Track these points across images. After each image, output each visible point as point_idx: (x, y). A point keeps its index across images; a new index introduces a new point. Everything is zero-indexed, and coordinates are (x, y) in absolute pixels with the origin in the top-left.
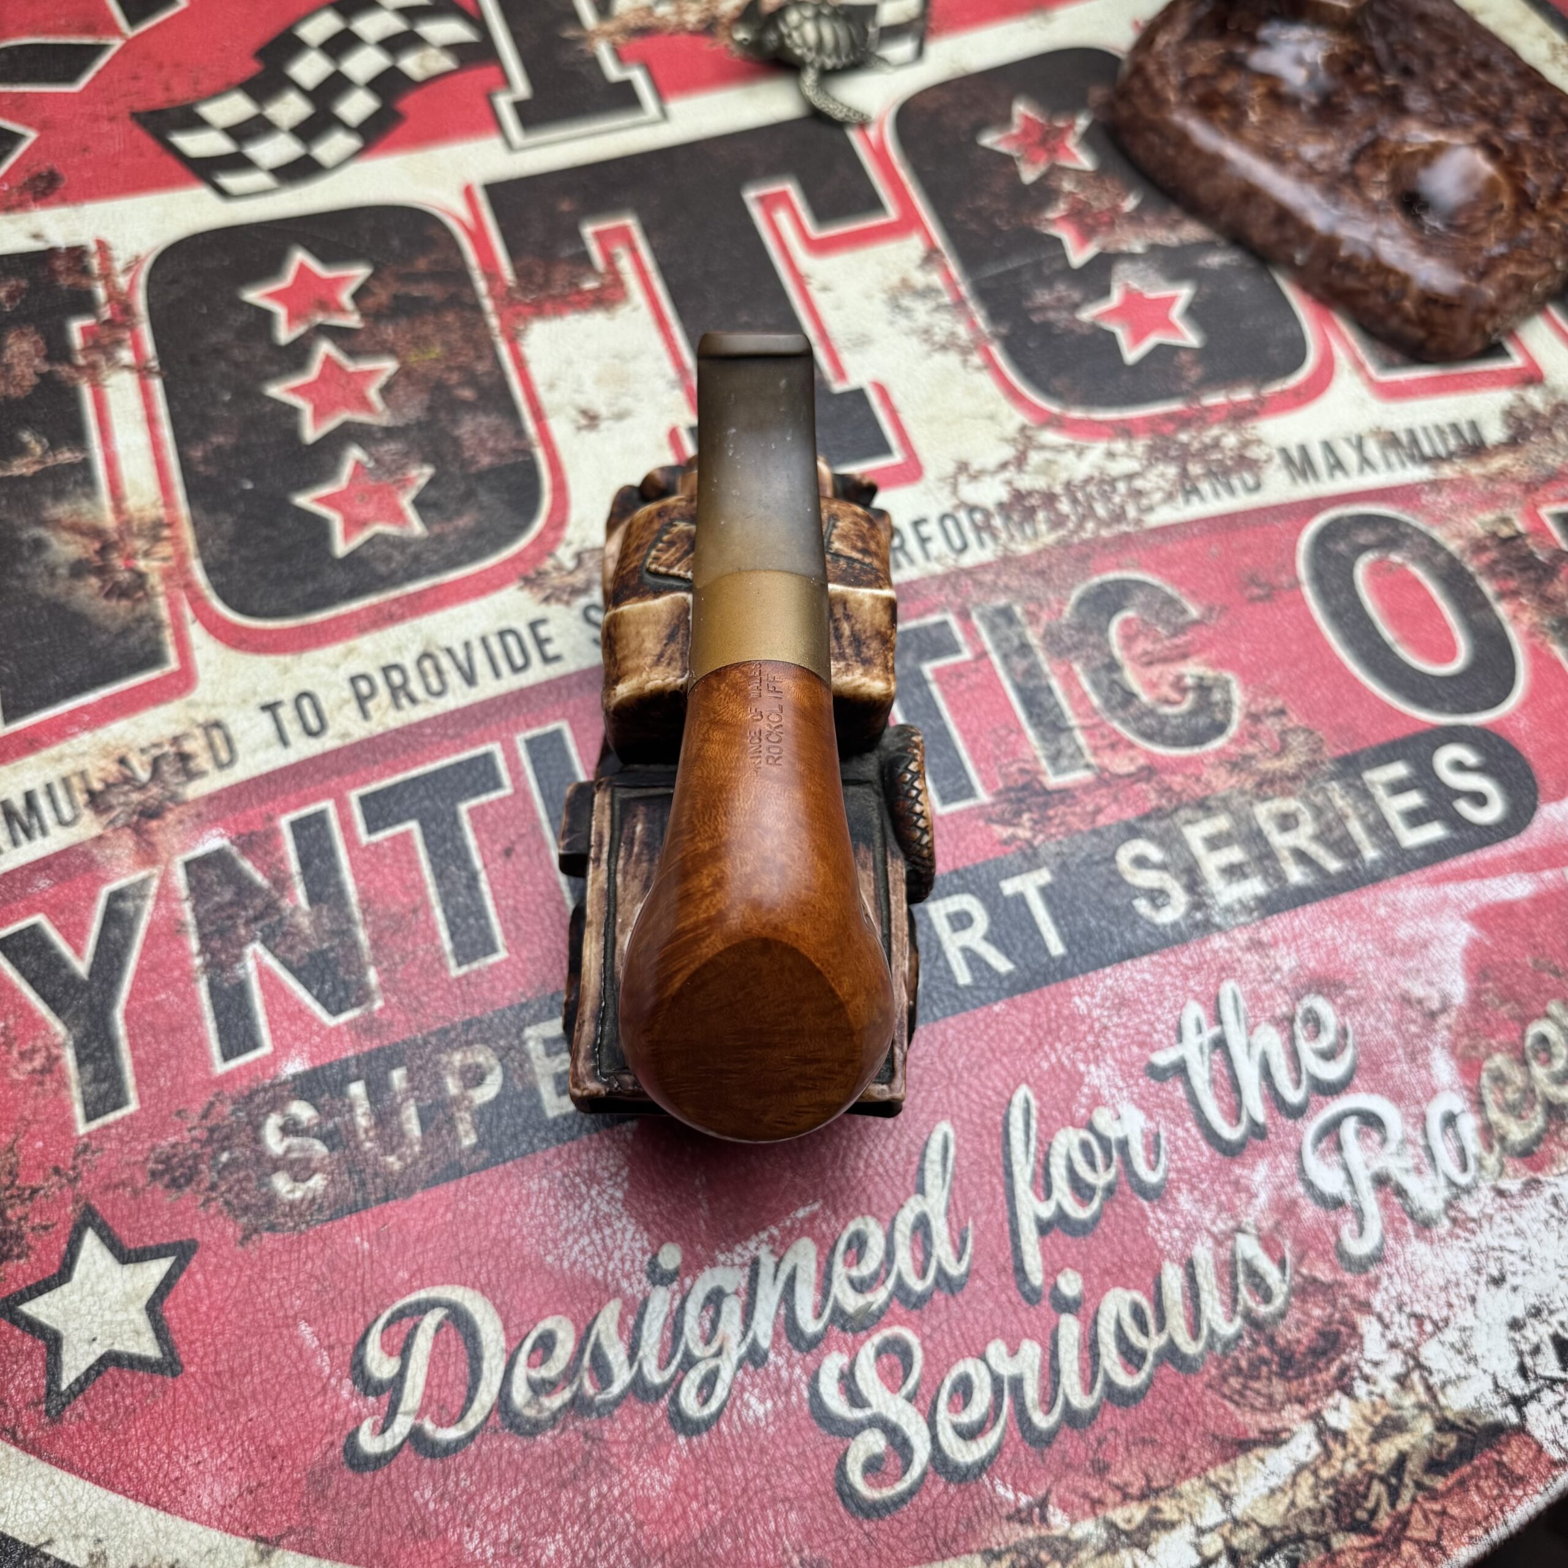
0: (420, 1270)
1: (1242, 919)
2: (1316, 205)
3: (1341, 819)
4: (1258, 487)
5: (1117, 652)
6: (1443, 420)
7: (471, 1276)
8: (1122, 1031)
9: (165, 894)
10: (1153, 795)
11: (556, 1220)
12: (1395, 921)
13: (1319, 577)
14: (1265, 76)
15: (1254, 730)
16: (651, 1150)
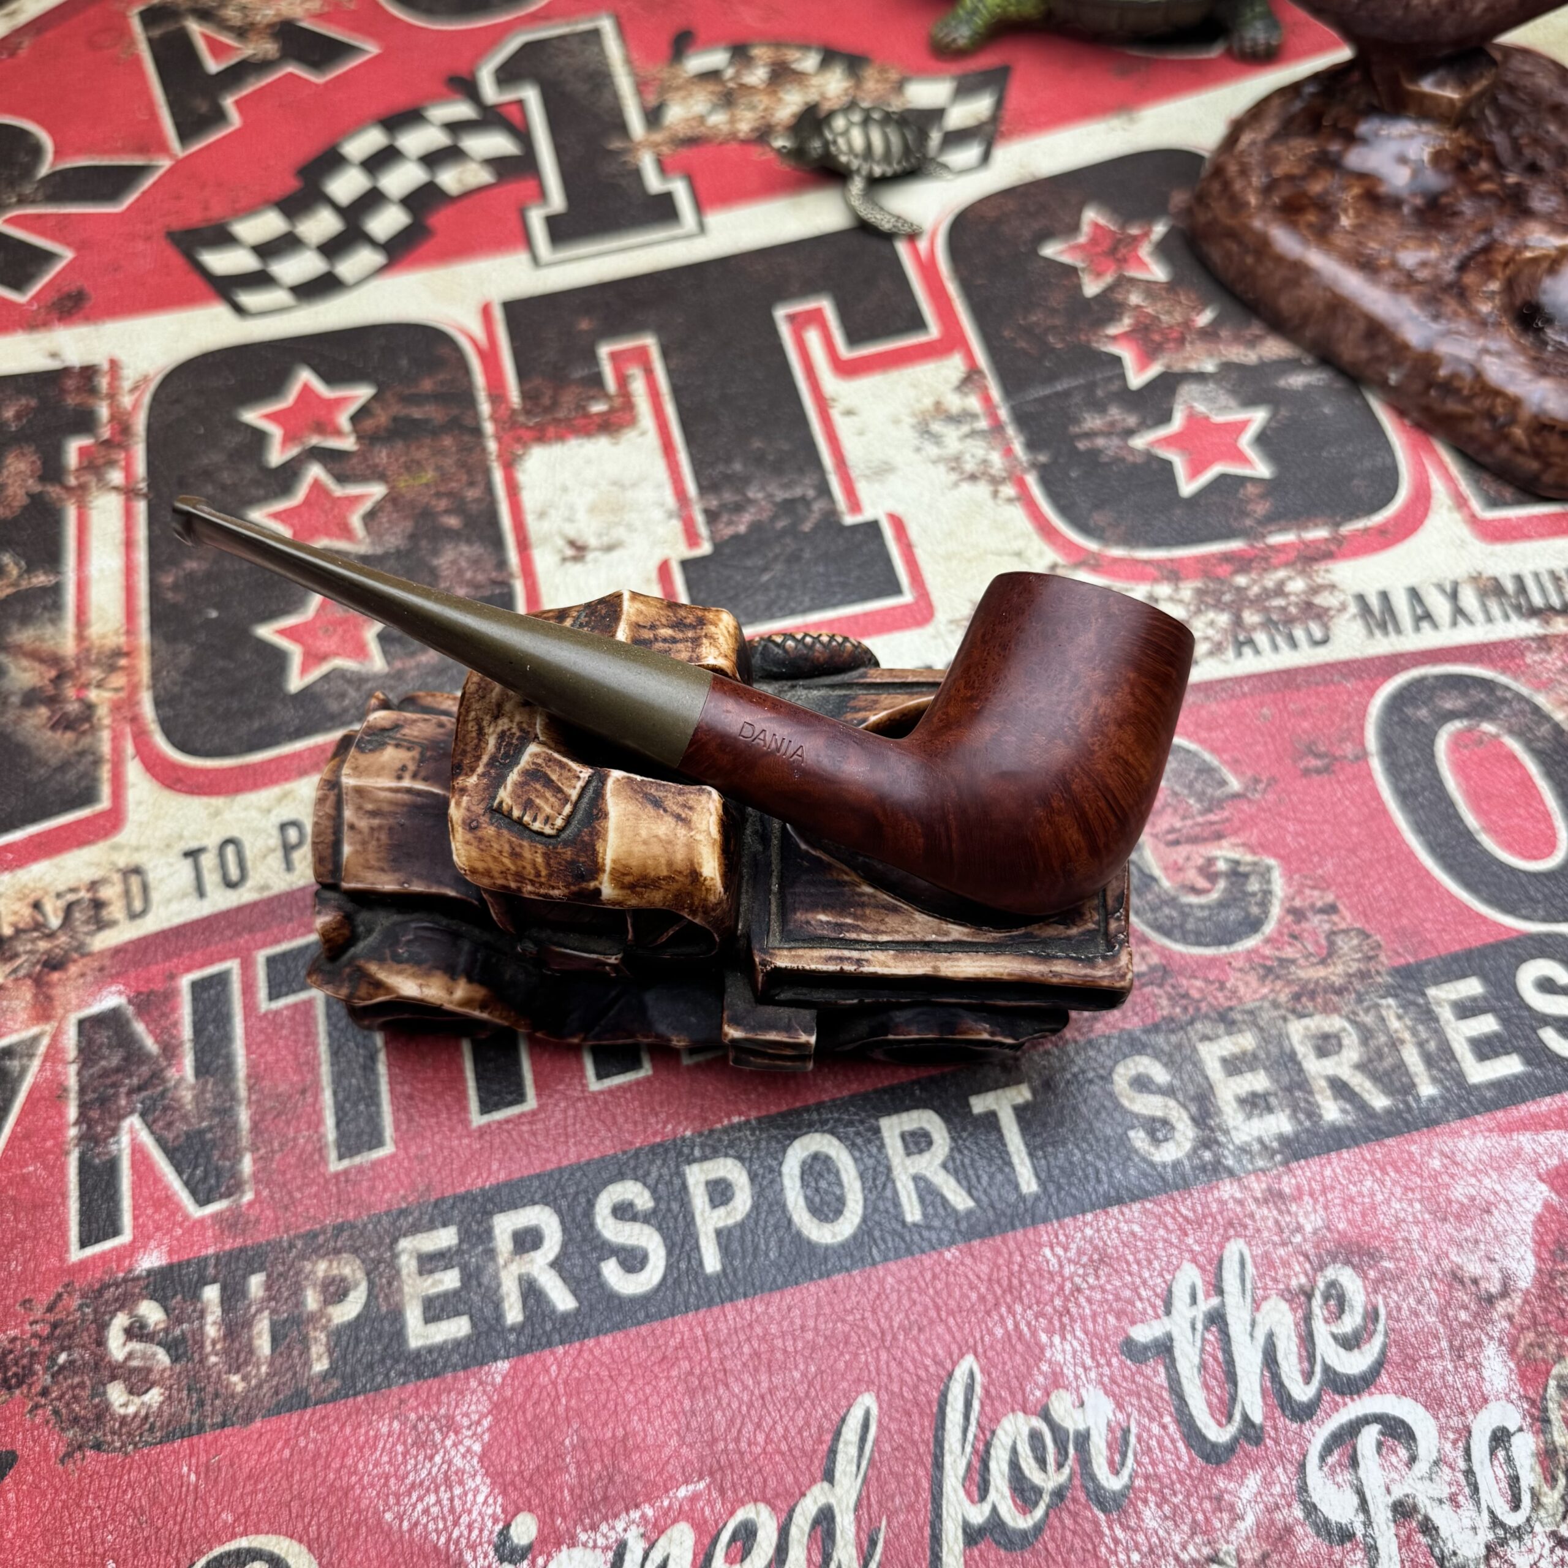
0: (246, 1513)
1: (1260, 1163)
2: (1412, 318)
3: (1395, 1044)
4: (1325, 641)
6: (1560, 565)
7: (299, 1527)
8: (1098, 1296)
9: (54, 1054)
10: (1164, 1002)
11: (401, 1472)
12: (1453, 1177)
13: (1389, 749)
14: (1363, 176)
15: (1296, 928)
16: (520, 1398)
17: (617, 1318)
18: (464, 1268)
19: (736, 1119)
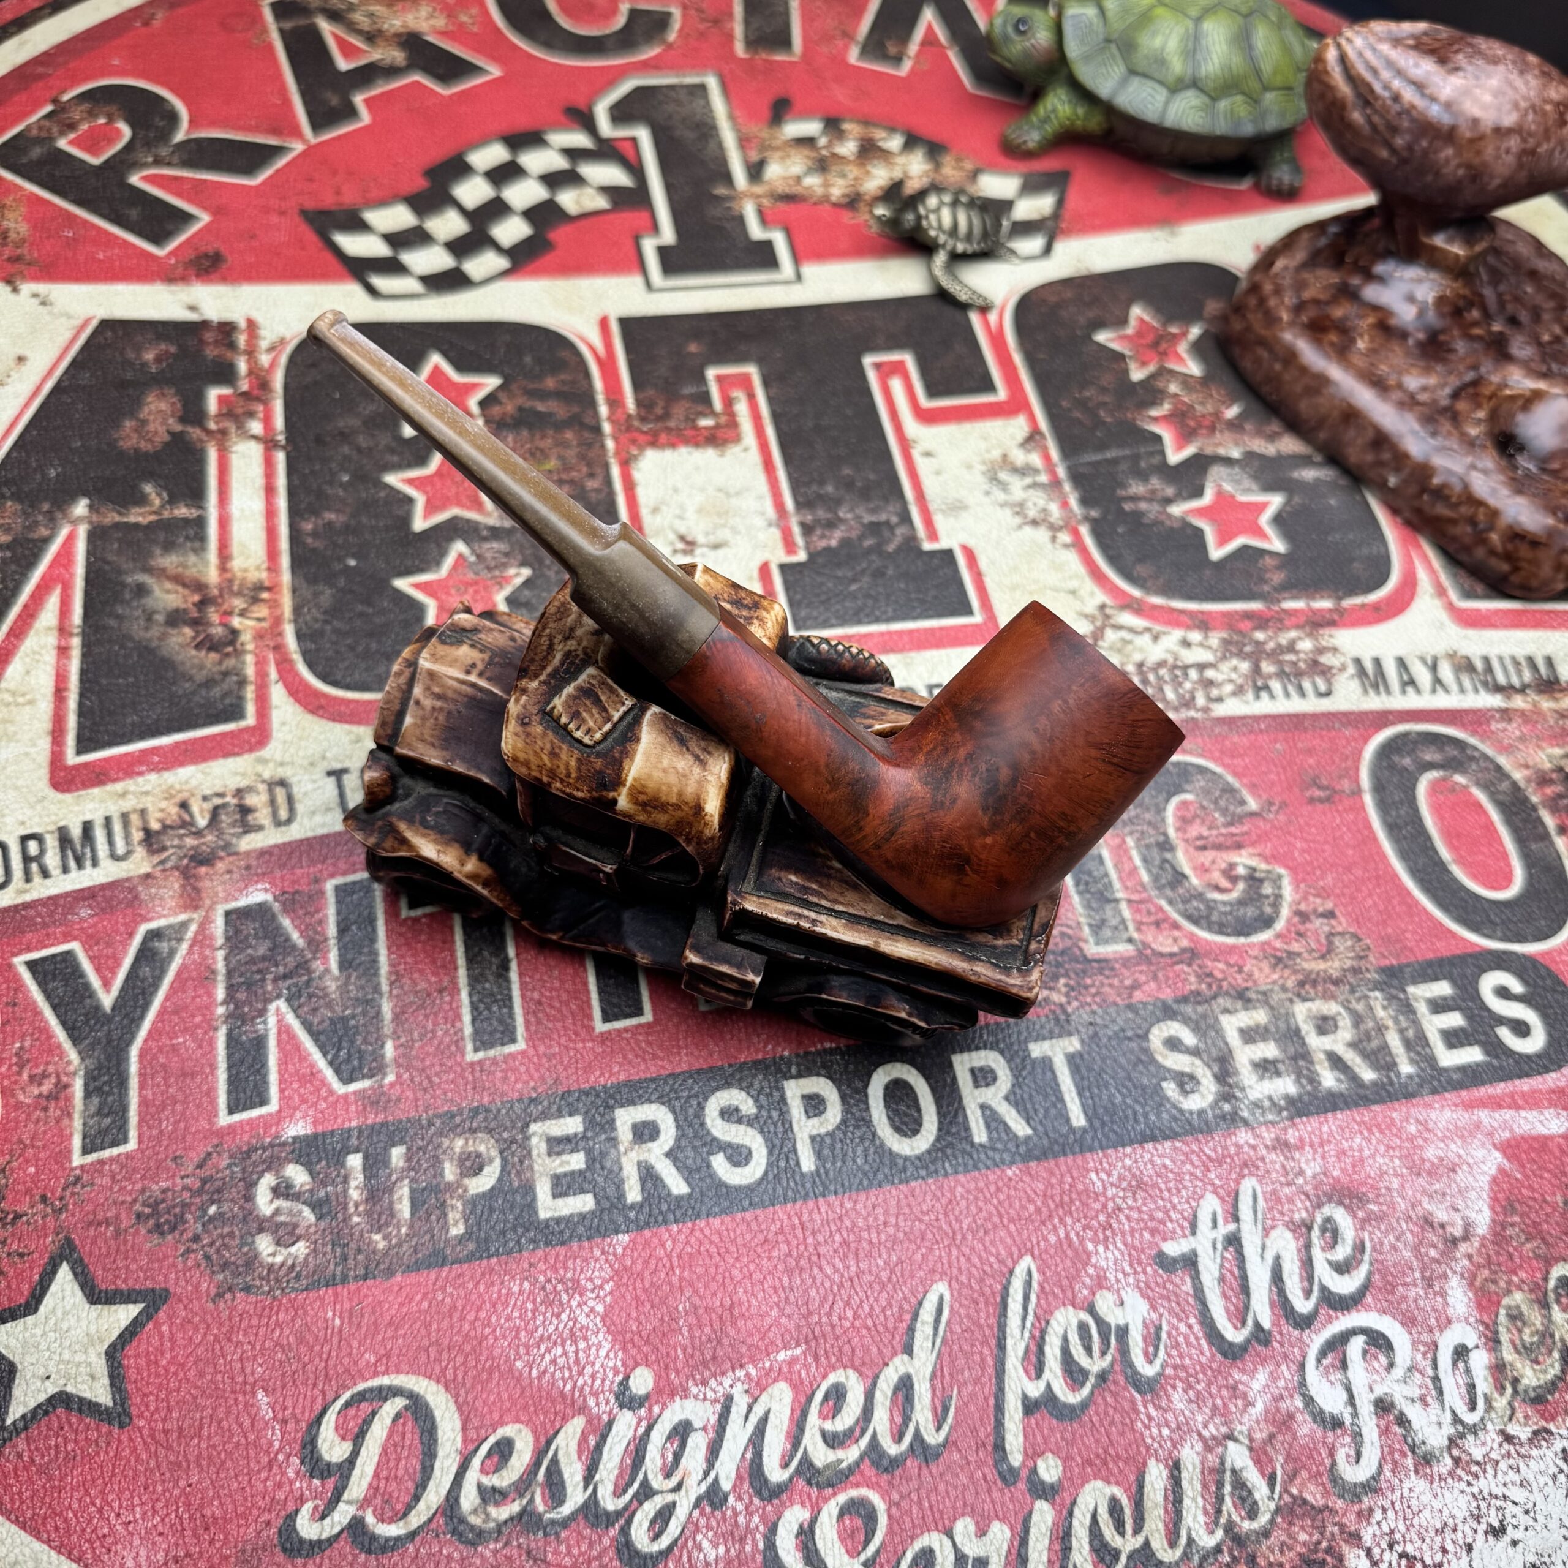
0: (388, 1355)
1: (1270, 1117)
2: (1414, 433)
3: (1381, 1029)
4: (1328, 694)
5: (1172, 832)
6: (1521, 653)
7: (437, 1369)
8: (1135, 1215)
9: (202, 939)
10: (1193, 979)
11: (531, 1325)
12: (1425, 1140)
13: (1379, 788)
14: (1376, 308)
15: (1302, 928)
16: (639, 1267)
17: (726, 1204)
18: (589, 1152)
19: (827, 1045)
